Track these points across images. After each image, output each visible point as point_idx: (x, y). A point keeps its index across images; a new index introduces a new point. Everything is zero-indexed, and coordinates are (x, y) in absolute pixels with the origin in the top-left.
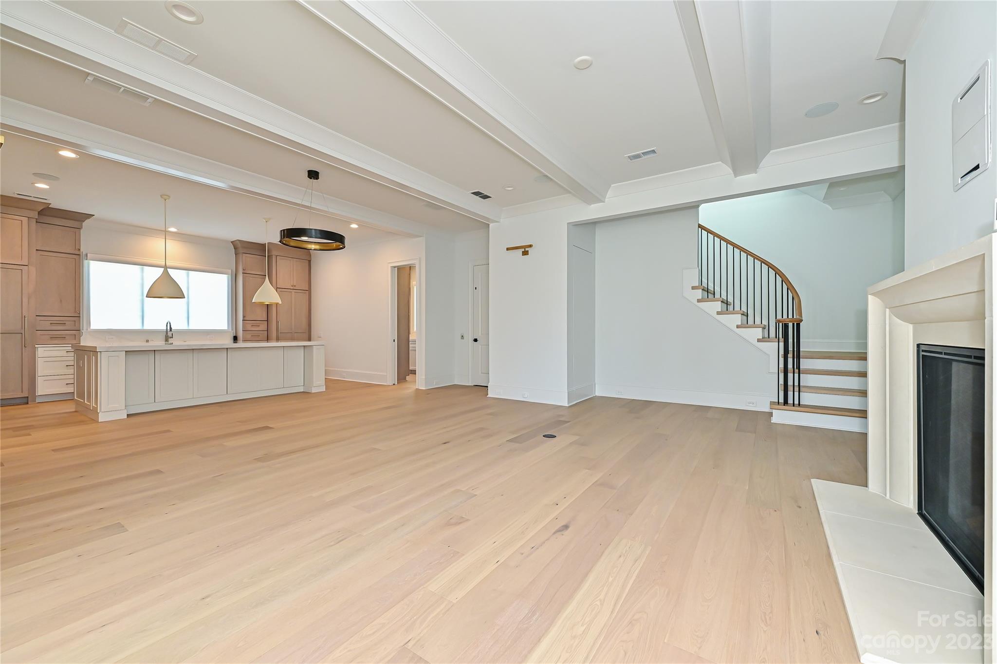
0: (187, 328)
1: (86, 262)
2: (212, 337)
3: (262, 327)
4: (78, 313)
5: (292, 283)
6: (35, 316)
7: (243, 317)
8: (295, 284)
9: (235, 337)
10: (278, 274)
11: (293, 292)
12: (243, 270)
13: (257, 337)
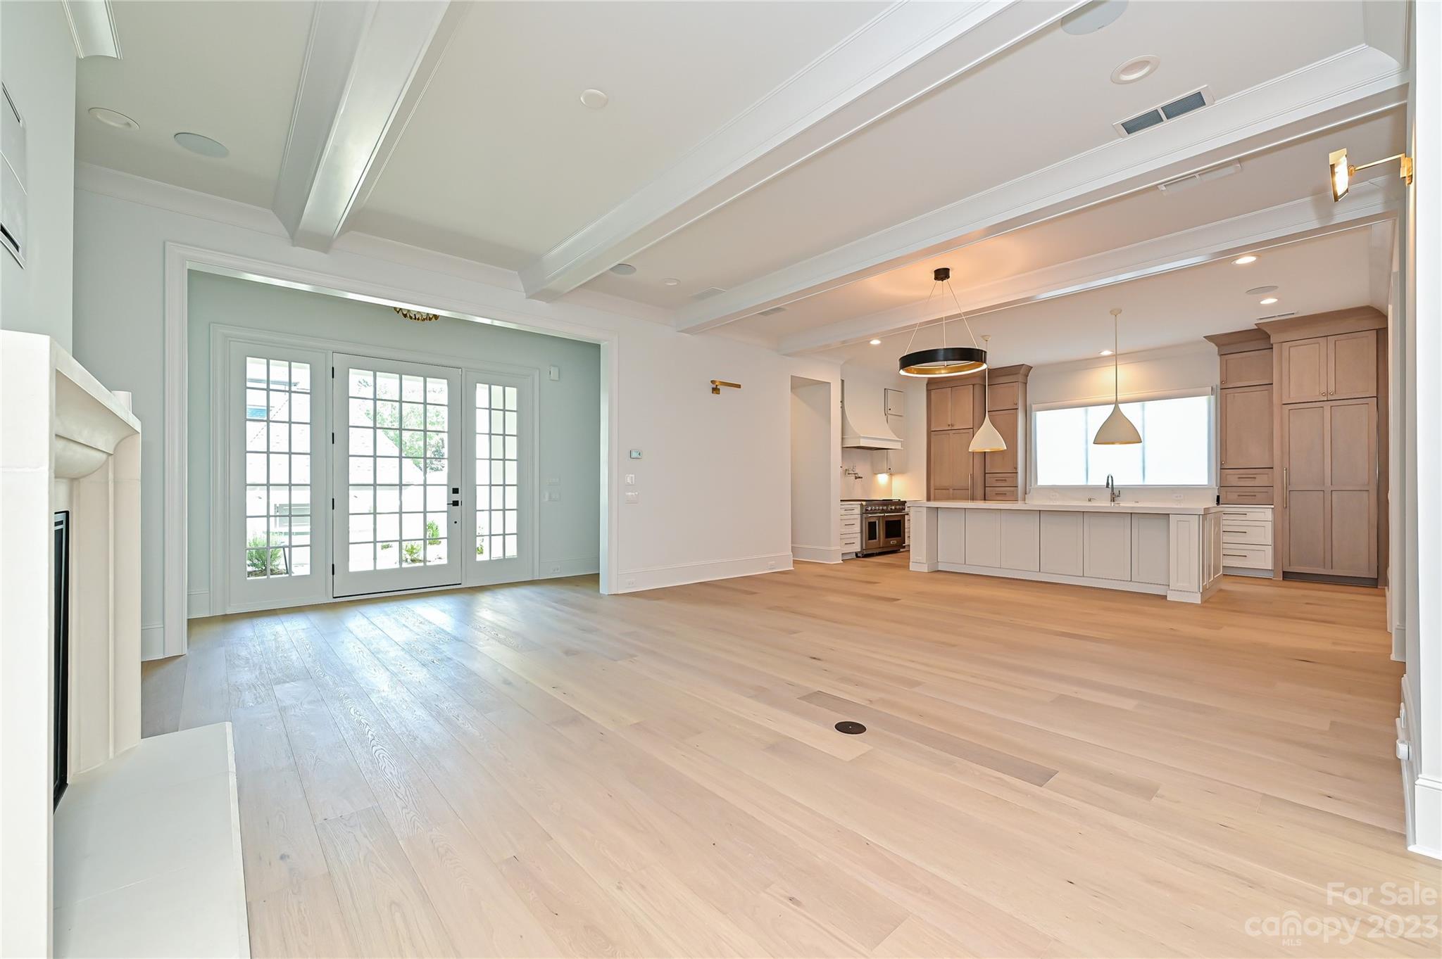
0: (1141, 483)
1: (1033, 413)
2: (1180, 496)
3: (1262, 480)
4: (1016, 468)
5: (1324, 389)
6: (985, 473)
7: (1221, 464)
8: (1332, 389)
9: (1218, 497)
10: (1285, 378)
11: (1327, 406)
12: (1221, 382)
13: (1250, 497)
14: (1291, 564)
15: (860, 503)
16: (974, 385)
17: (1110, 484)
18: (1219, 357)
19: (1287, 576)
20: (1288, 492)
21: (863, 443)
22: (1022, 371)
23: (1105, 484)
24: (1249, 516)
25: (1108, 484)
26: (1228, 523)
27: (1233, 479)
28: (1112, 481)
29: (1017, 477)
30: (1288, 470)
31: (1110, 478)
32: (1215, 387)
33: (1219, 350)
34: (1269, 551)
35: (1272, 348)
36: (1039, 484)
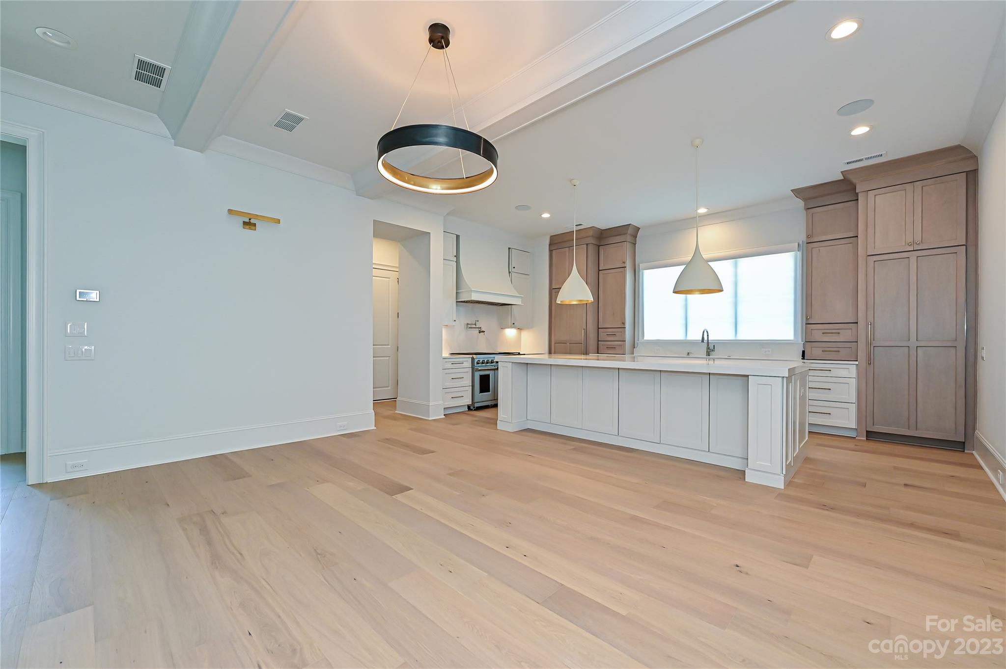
0: (734, 338)
1: (641, 272)
3: (846, 335)
4: (624, 324)
5: (909, 239)
6: (598, 328)
7: (807, 319)
8: (918, 238)
9: (804, 352)
10: (871, 230)
11: (913, 256)
12: (808, 237)
13: (833, 353)
14: (875, 424)
15: (471, 356)
16: (587, 244)
17: (706, 338)
18: (805, 212)
19: (871, 435)
20: (871, 346)
21: (475, 297)
22: (630, 231)
23: (701, 339)
24: (834, 373)
25: (703, 338)
26: (814, 379)
27: (818, 336)
28: (708, 336)
29: (624, 332)
30: (873, 324)
31: (705, 333)
32: (801, 243)
33: (805, 204)
34: (853, 408)
35: (858, 200)
36: (645, 338)
